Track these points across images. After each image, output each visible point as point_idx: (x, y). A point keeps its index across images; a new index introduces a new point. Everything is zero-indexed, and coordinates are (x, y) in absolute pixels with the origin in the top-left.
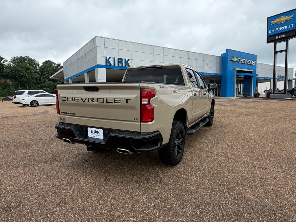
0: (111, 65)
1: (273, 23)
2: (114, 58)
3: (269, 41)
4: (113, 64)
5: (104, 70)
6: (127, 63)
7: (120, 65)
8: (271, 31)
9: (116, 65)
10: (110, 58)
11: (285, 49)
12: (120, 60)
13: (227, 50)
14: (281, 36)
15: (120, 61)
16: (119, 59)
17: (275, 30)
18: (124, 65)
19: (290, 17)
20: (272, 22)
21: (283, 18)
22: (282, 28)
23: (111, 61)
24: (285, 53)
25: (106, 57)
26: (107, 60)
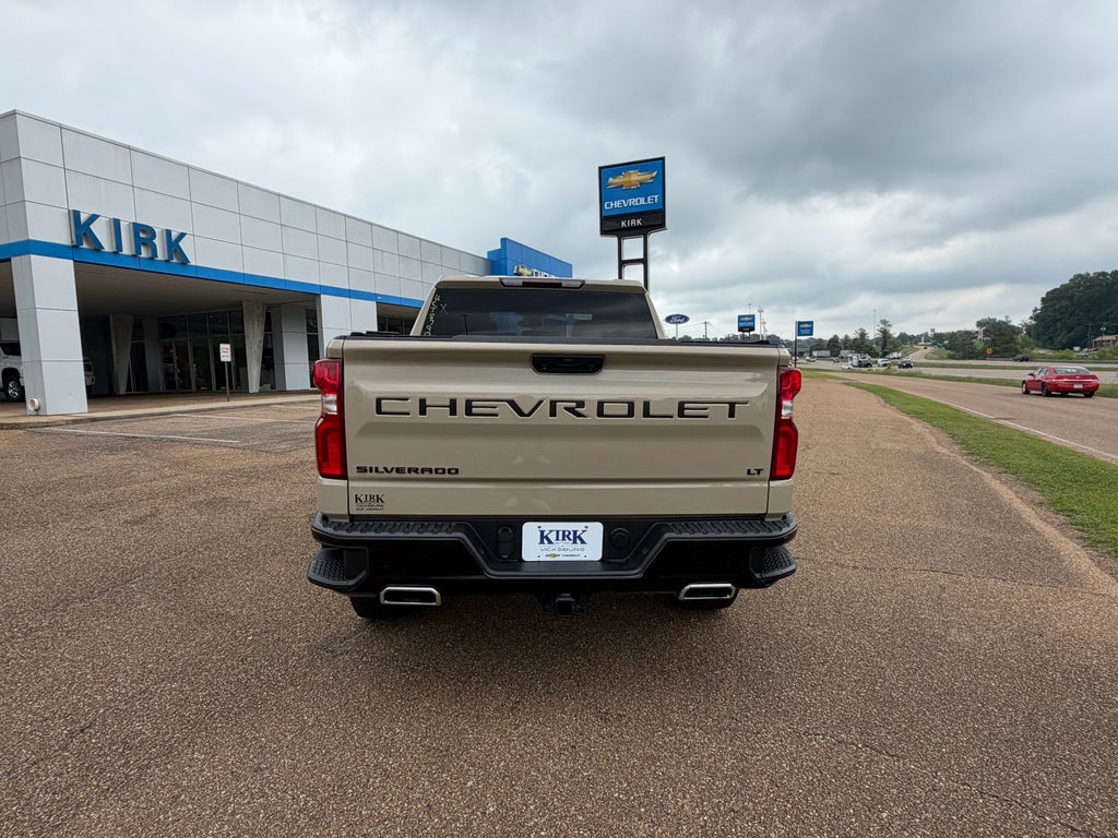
0: (98, 248)
1: (612, 184)
2: (117, 223)
3: (604, 232)
4: (107, 246)
5: (66, 268)
6: (174, 245)
7: (144, 253)
8: (609, 205)
9: (127, 249)
10: (93, 218)
11: (642, 257)
12: (144, 232)
13: (504, 241)
14: (633, 222)
15: (142, 235)
16: (138, 228)
17: (617, 204)
18: (161, 255)
19: (649, 176)
20: (611, 180)
21: (635, 177)
22: (633, 202)
23: (101, 231)
24: (641, 266)
25: (77, 214)
26: (81, 228)
